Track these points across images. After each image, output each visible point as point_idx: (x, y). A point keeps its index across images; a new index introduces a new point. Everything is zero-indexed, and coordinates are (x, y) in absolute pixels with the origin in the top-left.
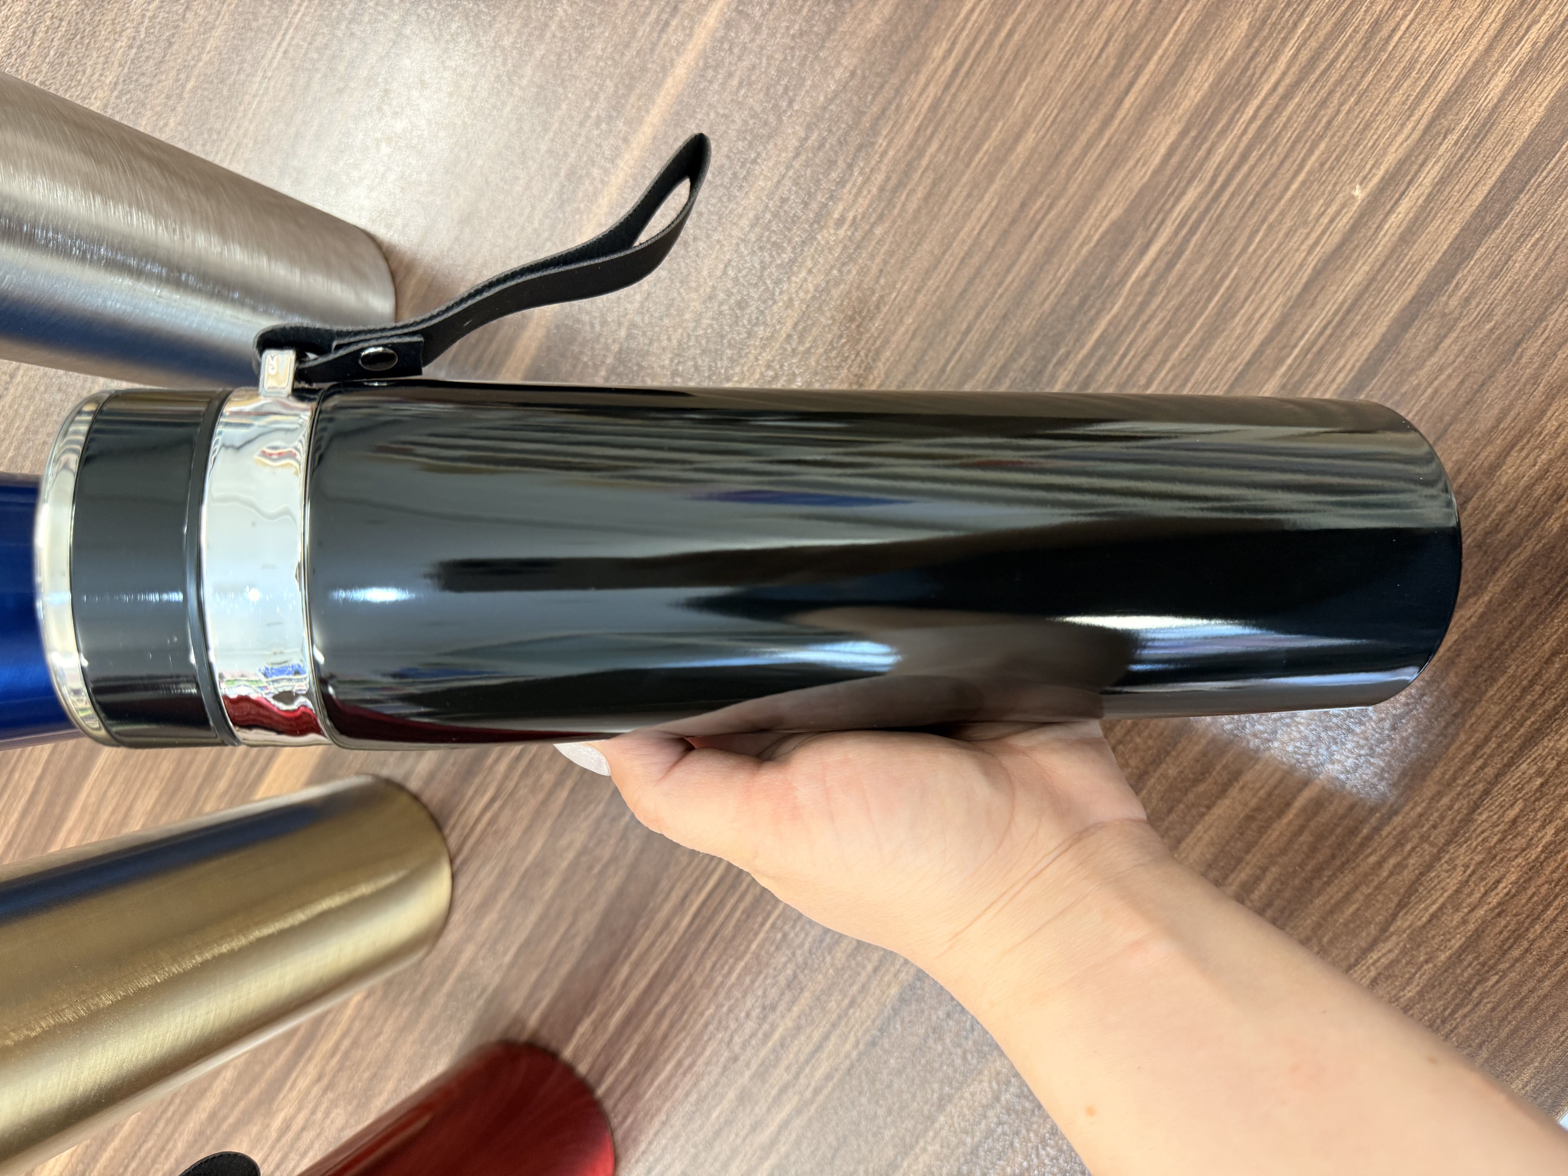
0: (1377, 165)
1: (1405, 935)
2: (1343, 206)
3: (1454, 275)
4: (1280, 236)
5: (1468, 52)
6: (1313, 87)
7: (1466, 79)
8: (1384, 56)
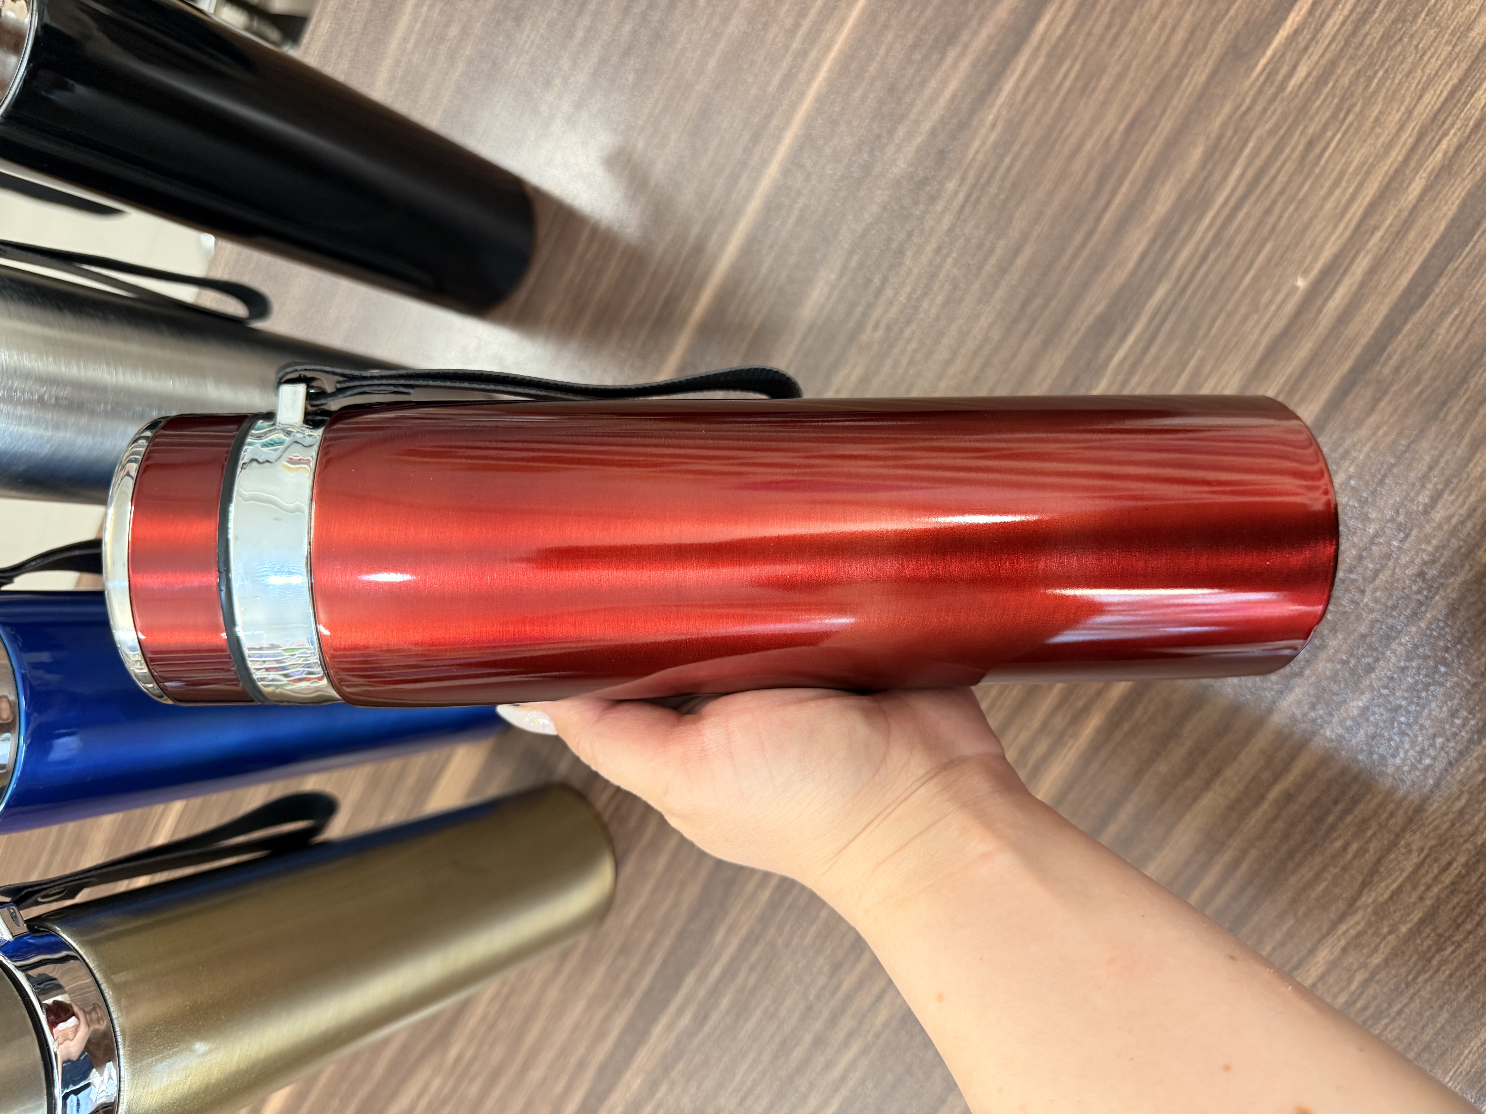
0: (1315, 260)
2: (1288, 295)
3: (1384, 349)
4: (1236, 322)
5: (1388, 163)
6: (1257, 201)
7: (1388, 185)
8: (1317, 170)
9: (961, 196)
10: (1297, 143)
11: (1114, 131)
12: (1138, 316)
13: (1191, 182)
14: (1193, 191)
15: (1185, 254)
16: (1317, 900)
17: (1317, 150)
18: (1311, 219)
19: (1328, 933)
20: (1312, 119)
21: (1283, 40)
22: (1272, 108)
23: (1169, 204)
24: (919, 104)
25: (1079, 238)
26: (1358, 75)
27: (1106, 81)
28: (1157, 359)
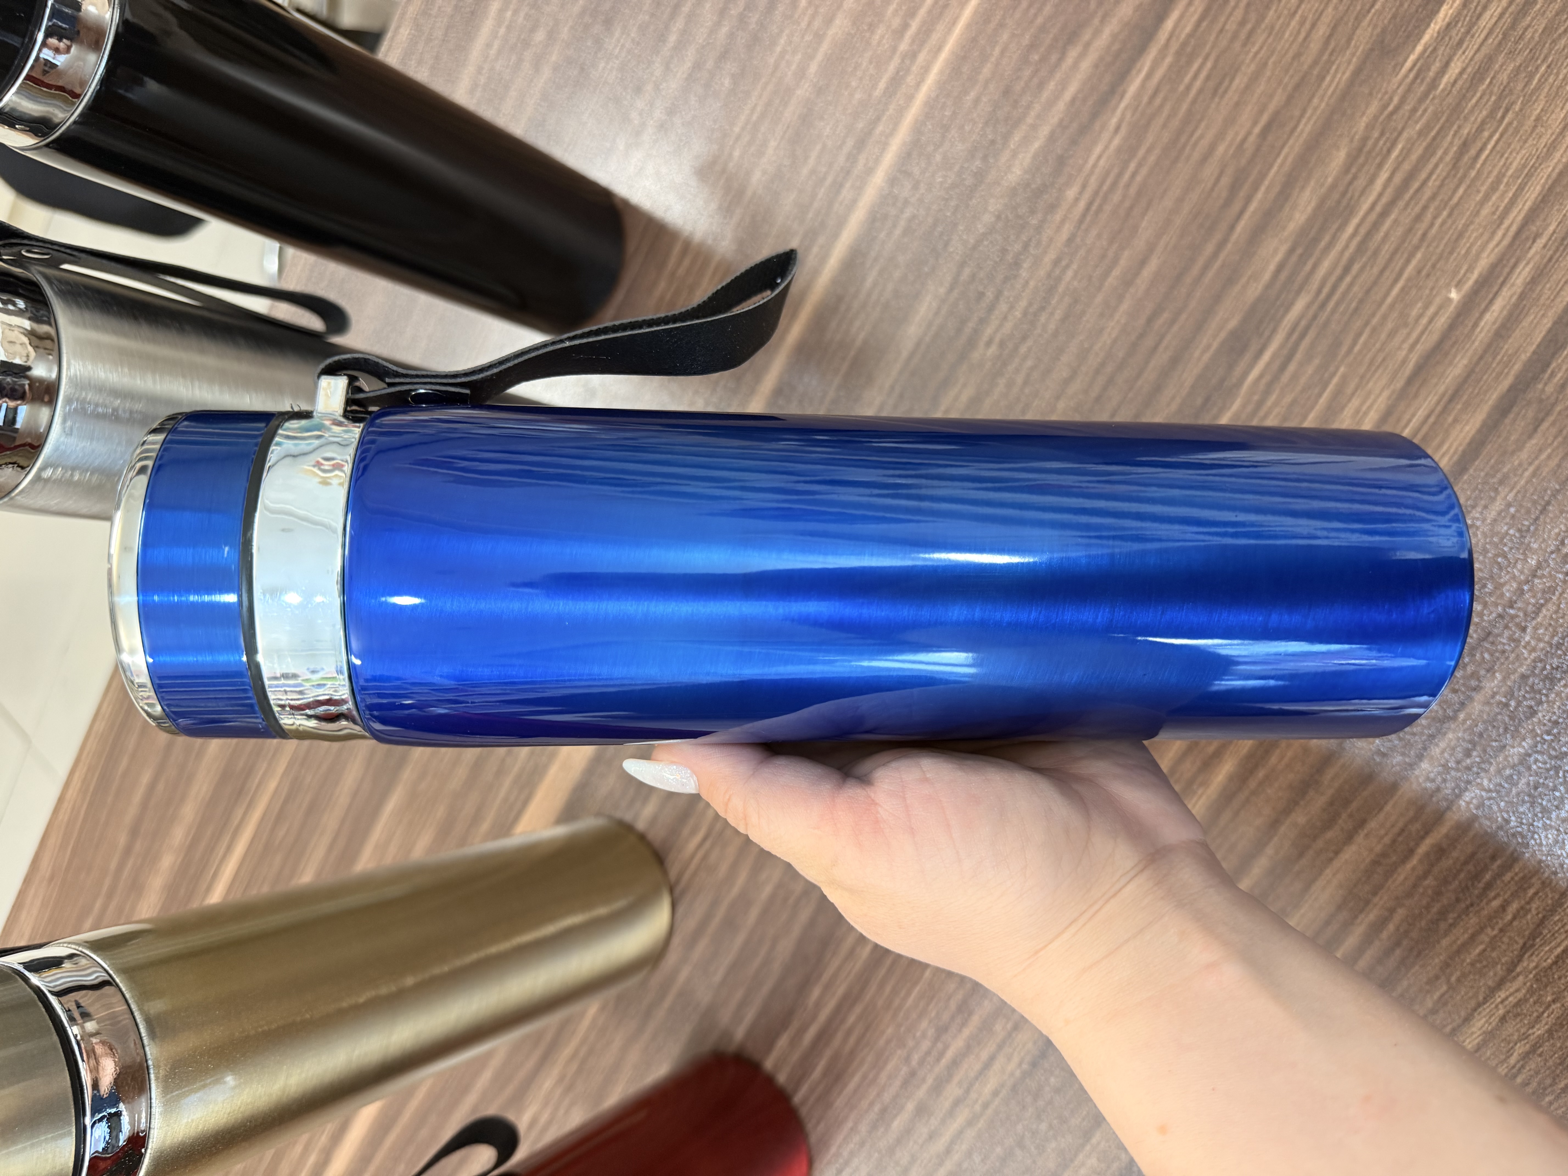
0: (1470, 269)
1: (1531, 976)
2: (1440, 308)
3: (1548, 365)
4: (1383, 336)
5: (1552, 164)
6: (1407, 204)
7: (1551, 189)
8: (1473, 173)
9: (1082, 204)
10: (1450, 144)
11: (1249, 133)
12: (1274, 331)
13: (1334, 186)
14: (1336, 196)
15: (1326, 264)
16: (1472, 964)
17: (1473, 152)
18: (1466, 226)
19: (1486, 1000)
20: (1466, 119)
21: (1435, 35)
22: (1423, 107)
23: (1309, 209)
24: (1037, 107)
25: (1210, 248)
26: (1517, 71)
27: (1239, 82)
28: (1295, 377)
